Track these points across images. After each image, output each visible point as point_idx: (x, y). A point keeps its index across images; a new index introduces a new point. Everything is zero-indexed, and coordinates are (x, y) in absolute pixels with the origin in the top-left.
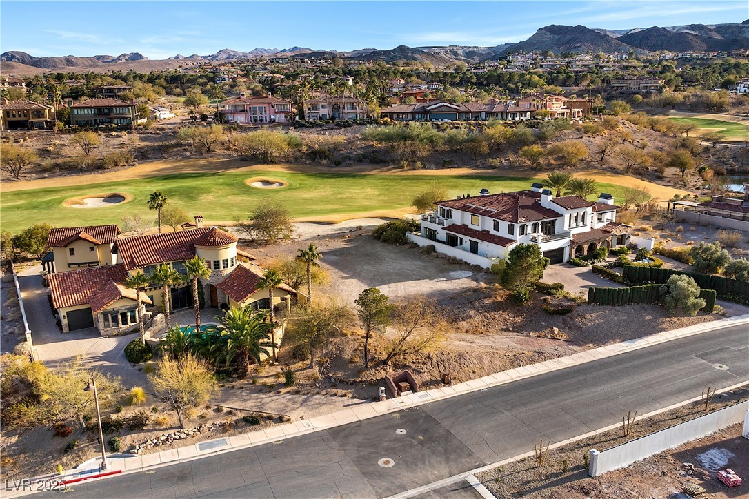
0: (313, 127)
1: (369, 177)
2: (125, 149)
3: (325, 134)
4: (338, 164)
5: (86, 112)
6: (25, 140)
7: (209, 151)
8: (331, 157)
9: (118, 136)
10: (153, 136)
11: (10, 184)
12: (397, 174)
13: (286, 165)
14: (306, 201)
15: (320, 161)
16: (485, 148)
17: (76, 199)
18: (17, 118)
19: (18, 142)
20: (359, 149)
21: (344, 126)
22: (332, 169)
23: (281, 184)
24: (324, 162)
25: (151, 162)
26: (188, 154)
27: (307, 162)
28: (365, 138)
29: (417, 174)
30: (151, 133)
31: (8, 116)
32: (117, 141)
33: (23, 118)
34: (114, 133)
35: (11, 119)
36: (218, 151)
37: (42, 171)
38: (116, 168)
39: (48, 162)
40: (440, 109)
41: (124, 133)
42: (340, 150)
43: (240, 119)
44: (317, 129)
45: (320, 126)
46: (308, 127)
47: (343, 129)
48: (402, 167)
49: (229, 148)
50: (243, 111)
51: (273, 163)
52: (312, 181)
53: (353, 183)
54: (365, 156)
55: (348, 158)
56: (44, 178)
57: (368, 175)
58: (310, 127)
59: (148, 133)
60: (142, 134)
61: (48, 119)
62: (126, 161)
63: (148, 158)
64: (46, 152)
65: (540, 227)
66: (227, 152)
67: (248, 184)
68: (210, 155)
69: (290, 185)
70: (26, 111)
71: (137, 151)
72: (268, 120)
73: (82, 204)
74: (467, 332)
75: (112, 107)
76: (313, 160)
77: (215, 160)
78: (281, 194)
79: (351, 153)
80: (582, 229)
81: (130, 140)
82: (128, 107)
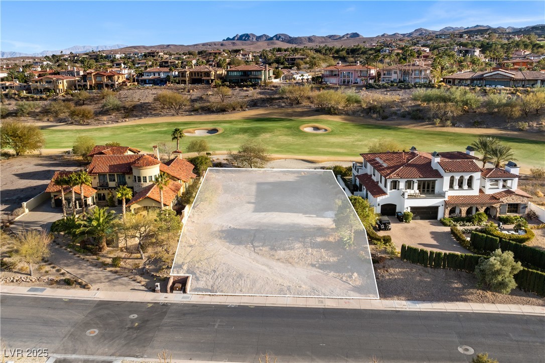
0: (380, 88)
1: (403, 130)
2: (247, 99)
3: (387, 94)
4: (385, 118)
5: (236, 74)
6: (193, 90)
7: (298, 103)
8: (381, 111)
9: (246, 91)
10: (269, 91)
11: (173, 117)
12: (427, 129)
13: (343, 116)
14: (332, 145)
15: (372, 115)
16: (517, 112)
17: (190, 130)
18: (197, 77)
19: (189, 92)
20: (407, 107)
21: (405, 88)
22: (378, 122)
23: (326, 130)
24: (375, 116)
25: (258, 109)
26: (283, 104)
27: (362, 115)
28: (415, 99)
29: (443, 130)
30: (268, 89)
31: (192, 76)
32: (244, 94)
33: (199, 77)
34: (245, 88)
35: (194, 77)
36: (304, 104)
37: (194, 111)
38: (233, 111)
39: (197, 105)
40: (494, 77)
41: (251, 88)
42: (392, 107)
43: (334, 80)
44: (383, 90)
45: (386, 87)
46: (376, 88)
47: (403, 91)
48: (434, 124)
49: (312, 103)
50: (335, 75)
51: (335, 114)
52: (355, 129)
53: (385, 134)
54: (409, 113)
55: (395, 113)
56: (192, 115)
57: (402, 128)
58: (378, 89)
59: (266, 89)
60: (262, 89)
61: (213, 78)
62: (241, 107)
63: (257, 106)
64: (201, 99)
65: (416, 185)
66: (310, 104)
67: (301, 128)
68: (297, 106)
69: (332, 131)
70: (201, 72)
71: (253, 101)
72: (353, 82)
73: (192, 133)
74: (278, 259)
75: (251, 71)
76: (368, 113)
77: (299, 110)
78: (318, 138)
79: (399, 110)
80: (466, 192)
81: (253, 93)
82: (260, 71)
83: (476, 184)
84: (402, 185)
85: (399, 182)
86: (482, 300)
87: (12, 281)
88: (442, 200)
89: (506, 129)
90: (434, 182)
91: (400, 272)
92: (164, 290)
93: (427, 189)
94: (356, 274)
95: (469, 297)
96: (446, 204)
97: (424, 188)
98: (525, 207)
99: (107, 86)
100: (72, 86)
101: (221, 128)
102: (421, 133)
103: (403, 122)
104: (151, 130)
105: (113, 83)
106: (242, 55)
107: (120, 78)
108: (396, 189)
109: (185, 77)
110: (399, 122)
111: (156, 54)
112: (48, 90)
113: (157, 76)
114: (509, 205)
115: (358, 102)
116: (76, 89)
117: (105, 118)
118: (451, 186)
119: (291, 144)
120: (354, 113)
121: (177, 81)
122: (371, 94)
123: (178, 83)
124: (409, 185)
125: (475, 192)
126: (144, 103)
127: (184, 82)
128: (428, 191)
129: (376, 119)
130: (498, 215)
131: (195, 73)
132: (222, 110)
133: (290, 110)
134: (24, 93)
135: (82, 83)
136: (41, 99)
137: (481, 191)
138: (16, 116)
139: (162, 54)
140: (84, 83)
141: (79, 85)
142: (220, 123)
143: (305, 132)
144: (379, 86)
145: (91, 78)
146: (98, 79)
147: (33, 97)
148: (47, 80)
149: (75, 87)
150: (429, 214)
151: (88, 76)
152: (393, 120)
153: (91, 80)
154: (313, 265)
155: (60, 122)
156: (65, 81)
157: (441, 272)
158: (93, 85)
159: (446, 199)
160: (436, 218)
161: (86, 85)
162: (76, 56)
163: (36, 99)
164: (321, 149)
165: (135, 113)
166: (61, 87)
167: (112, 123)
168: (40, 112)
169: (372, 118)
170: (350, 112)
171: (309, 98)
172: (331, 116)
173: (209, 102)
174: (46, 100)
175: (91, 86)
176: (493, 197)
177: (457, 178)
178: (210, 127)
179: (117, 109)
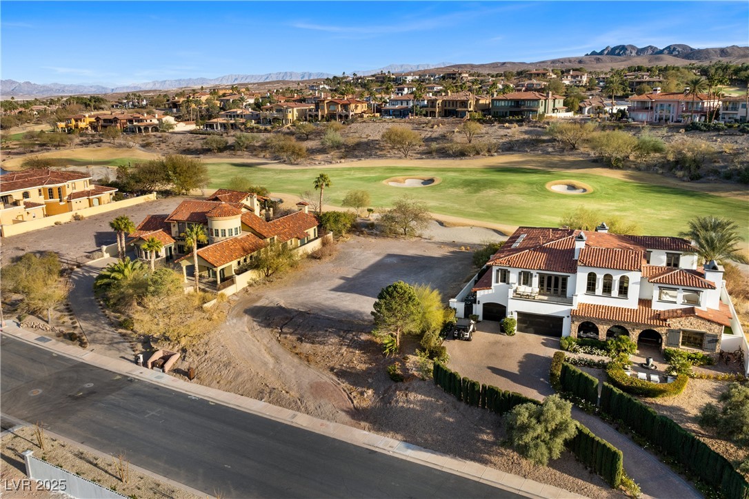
0: (709, 131)
2: (505, 140)
3: (716, 141)
4: (694, 178)
5: (503, 104)
6: (439, 126)
7: (573, 148)
8: (693, 167)
9: (508, 128)
10: (539, 129)
11: (398, 161)
13: (629, 172)
15: (676, 172)
18: (451, 108)
19: (432, 128)
22: (685, 184)
23: (585, 190)
24: (680, 173)
25: (513, 154)
26: (550, 150)
27: (660, 172)
30: (539, 127)
31: (445, 106)
32: (502, 132)
34: (507, 125)
35: (447, 108)
36: (582, 150)
37: (429, 154)
38: (477, 156)
39: (434, 145)
41: (515, 125)
42: (715, 162)
43: (643, 116)
44: (712, 134)
46: (702, 131)
49: (594, 149)
50: (647, 108)
51: (617, 168)
54: (739, 172)
55: (716, 172)
56: (422, 158)
58: (705, 131)
59: (536, 127)
60: (531, 127)
61: (472, 109)
62: (489, 151)
63: (513, 150)
64: (443, 137)
65: (536, 281)
66: (590, 151)
67: (547, 186)
68: (571, 153)
69: (593, 193)
70: (457, 101)
71: (510, 142)
72: (675, 119)
73: (400, 182)
75: (524, 100)
76: (671, 169)
77: (571, 158)
78: (562, 201)
79: (726, 167)
80: (614, 302)
81: (515, 131)
82: (538, 100)
83: (635, 291)
84: (513, 277)
85: (509, 272)
86: (511, 468)
87: (32, 326)
88: (570, 307)
90: (565, 279)
91: (421, 401)
93: (555, 287)
94: (370, 392)
95: (493, 459)
96: (574, 316)
97: (549, 285)
98: (715, 340)
99: (341, 117)
100: (303, 116)
101: (439, 178)
102: (739, 207)
103: (723, 186)
104: (359, 175)
105: (347, 113)
106: (572, 76)
107: (359, 108)
108: (504, 281)
109: (435, 107)
110: (717, 185)
111: (457, 75)
112: (276, 119)
113: (405, 105)
114: (684, 331)
115: (657, 149)
116: (306, 120)
117: (320, 157)
118: (591, 287)
119: (511, 207)
120: (649, 168)
121: (424, 112)
122: (691, 140)
123: (426, 115)
124: (526, 279)
125: (631, 303)
126: (372, 141)
127: (433, 114)
128: (556, 291)
129: (681, 179)
130: (664, 346)
131: (449, 103)
132: (462, 154)
133: (556, 159)
134: (253, 123)
135: (314, 113)
136: (266, 130)
137: (646, 303)
138: (233, 150)
139: (467, 75)
140: (315, 113)
141: (310, 116)
142: (449, 171)
143: (549, 191)
144: (709, 127)
145: (324, 106)
146: (332, 108)
147: (258, 128)
148: (277, 108)
149: (306, 117)
150: (548, 327)
151: (320, 104)
152: (709, 182)
153: (324, 109)
155: (275, 160)
156: (295, 109)
157: (476, 413)
158: (325, 116)
159: (575, 307)
160: (559, 334)
161: (317, 116)
162: (360, 78)
163: (260, 131)
164: (545, 217)
165: (356, 153)
166: (290, 116)
167: (324, 165)
168: (260, 147)
169: (675, 177)
170: (643, 166)
171: (591, 141)
172: (611, 171)
173: (451, 141)
174: (269, 132)
175: (323, 117)
176: (658, 316)
178: (428, 175)
179: (337, 146)
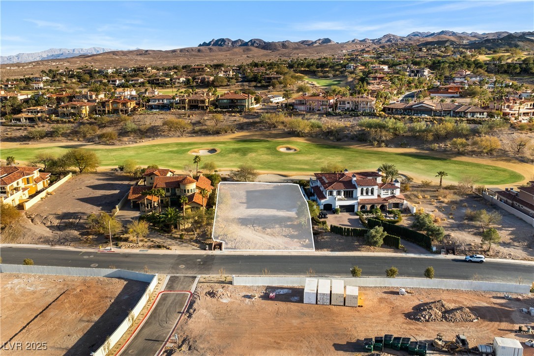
0: (337, 116)
1: (348, 150)
2: (236, 123)
3: (341, 121)
4: (339, 140)
6: (192, 115)
7: (275, 127)
8: (336, 135)
9: (234, 116)
10: (252, 116)
11: (179, 138)
12: (367, 149)
14: (299, 162)
15: (330, 137)
16: (430, 137)
17: (196, 150)
18: (194, 104)
19: (189, 117)
20: (356, 131)
21: (354, 116)
22: (334, 143)
23: (295, 150)
24: (332, 138)
26: (263, 128)
27: (322, 137)
28: (361, 125)
29: (379, 150)
31: (190, 103)
32: (233, 119)
33: (196, 104)
34: (233, 114)
35: (192, 104)
36: (279, 127)
37: (194, 133)
38: (225, 134)
39: (197, 128)
40: (420, 108)
41: (238, 114)
42: (344, 131)
43: (302, 108)
44: (339, 117)
45: (340, 115)
46: (333, 116)
47: (353, 118)
48: (373, 145)
49: (285, 126)
50: (303, 104)
51: (303, 136)
52: (316, 149)
53: (337, 153)
54: (356, 136)
55: (346, 136)
56: (193, 136)
57: (348, 148)
58: (335, 116)
59: (250, 115)
60: (247, 115)
61: (207, 105)
62: (232, 130)
63: (243, 129)
64: (199, 123)
65: (343, 193)
66: (284, 128)
67: (278, 149)
68: (274, 129)
69: (300, 151)
70: (198, 100)
71: (240, 124)
72: (317, 109)
73: (197, 152)
74: (267, 234)
75: (237, 100)
76: (326, 136)
77: (274, 132)
78: (290, 156)
79: (350, 134)
80: (370, 197)
81: (238, 118)
82: (245, 99)
83: (376, 192)
84: (335, 193)
85: (333, 192)
86: (368, 250)
87: (129, 247)
88: (357, 201)
89: (423, 149)
90: (352, 191)
92: (210, 249)
93: (349, 195)
95: (362, 249)
96: (359, 204)
97: (347, 194)
98: (402, 204)
99: (122, 111)
100: (93, 110)
101: (219, 148)
102: (363, 153)
103: (351, 143)
104: (165, 149)
105: (127, 109)
106: (224, 72)
107: (132, 104)
108: (331, 195)
109: (185, 104)
110: (349, 143)
111: (144, 69)
112: (74, 114)
113: (161, 102)
114: (393, 203)
115: (319, 127)
116: (96, 114)
117: (126, 139)
118: (362, 194)
119: (270, 162)
120: (317, 135)
121: (179, 107)
122: (330, 120)
123: (179, 109)
124: (339, 193)
125: (375, 197)
126: (154, 126)
127: (184, 108)
128: (349, 196)
129: (332, 141)
130: (388, 209)
131: (195, 101)
132: (217, 133)
133: (267, 133)
134: (54, 117)
135: (102, 109)
136: (69, 122)
137: (379, 196)
138: (51, 136)
139: (150, 69)
140: (103, 109)
141: (99, 111)
142: (217, 143)
143: (280, 152)
144: (336, 113)
145: (109, 105)
146: (115, 105)
147: (62, 121)
148: (72, 106)
149: (96, 112)
150: (350, 209)
151: (107, 103)
152: (345, 141)
153: (109, 106)
154: (285, 236)
155: (89, 142)
156: (87, 107)
157: (350, 238)
158: (111, 110)
159: (359, 201)
160: (353, 211)
161: (105, 111)
162: (71, 71)
163: (65, 122)
164: (291, 166)
165: (148, 134)
166: (84, 112)
167: (132, 144)
168: (70, 133)
169: (329, 139)
170: (314, 135)
171: (283, 123)
172: (300, 138)
173: (205, 125)
174: (73, 123)
175: (108, 111)
176: (385, 200)
177: (365, 189)
178: (210, 147)
179: (134, 131)
